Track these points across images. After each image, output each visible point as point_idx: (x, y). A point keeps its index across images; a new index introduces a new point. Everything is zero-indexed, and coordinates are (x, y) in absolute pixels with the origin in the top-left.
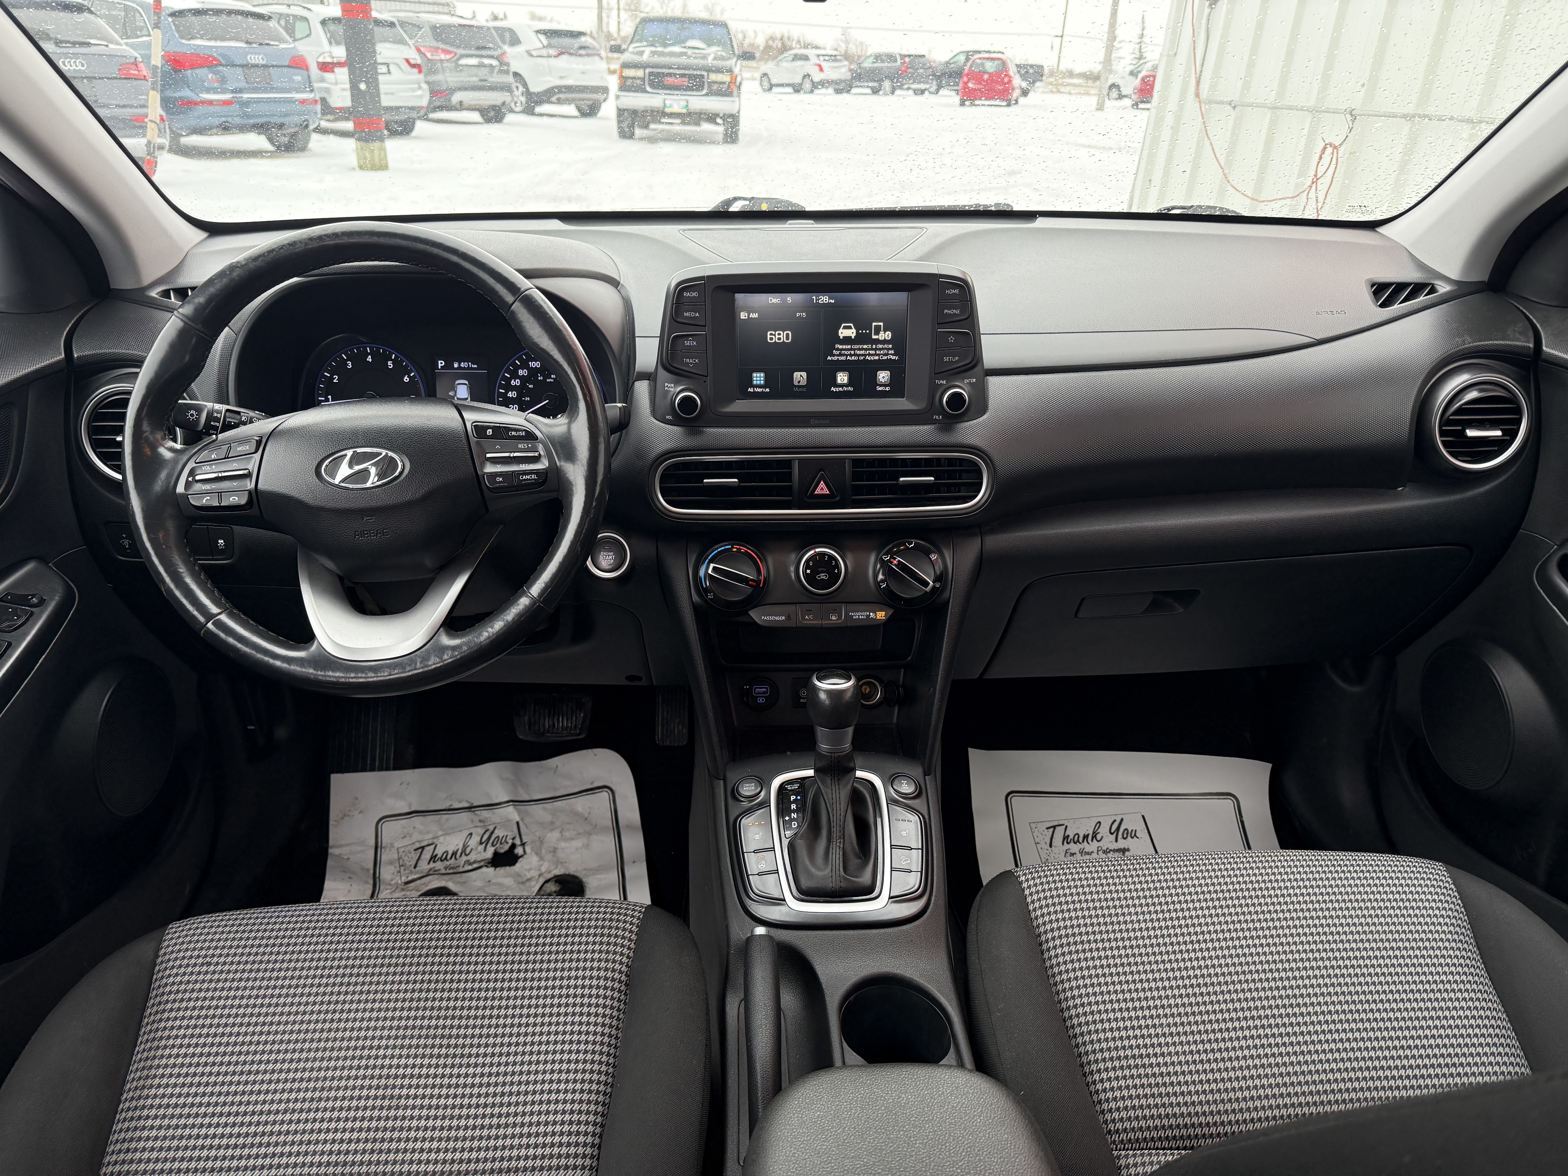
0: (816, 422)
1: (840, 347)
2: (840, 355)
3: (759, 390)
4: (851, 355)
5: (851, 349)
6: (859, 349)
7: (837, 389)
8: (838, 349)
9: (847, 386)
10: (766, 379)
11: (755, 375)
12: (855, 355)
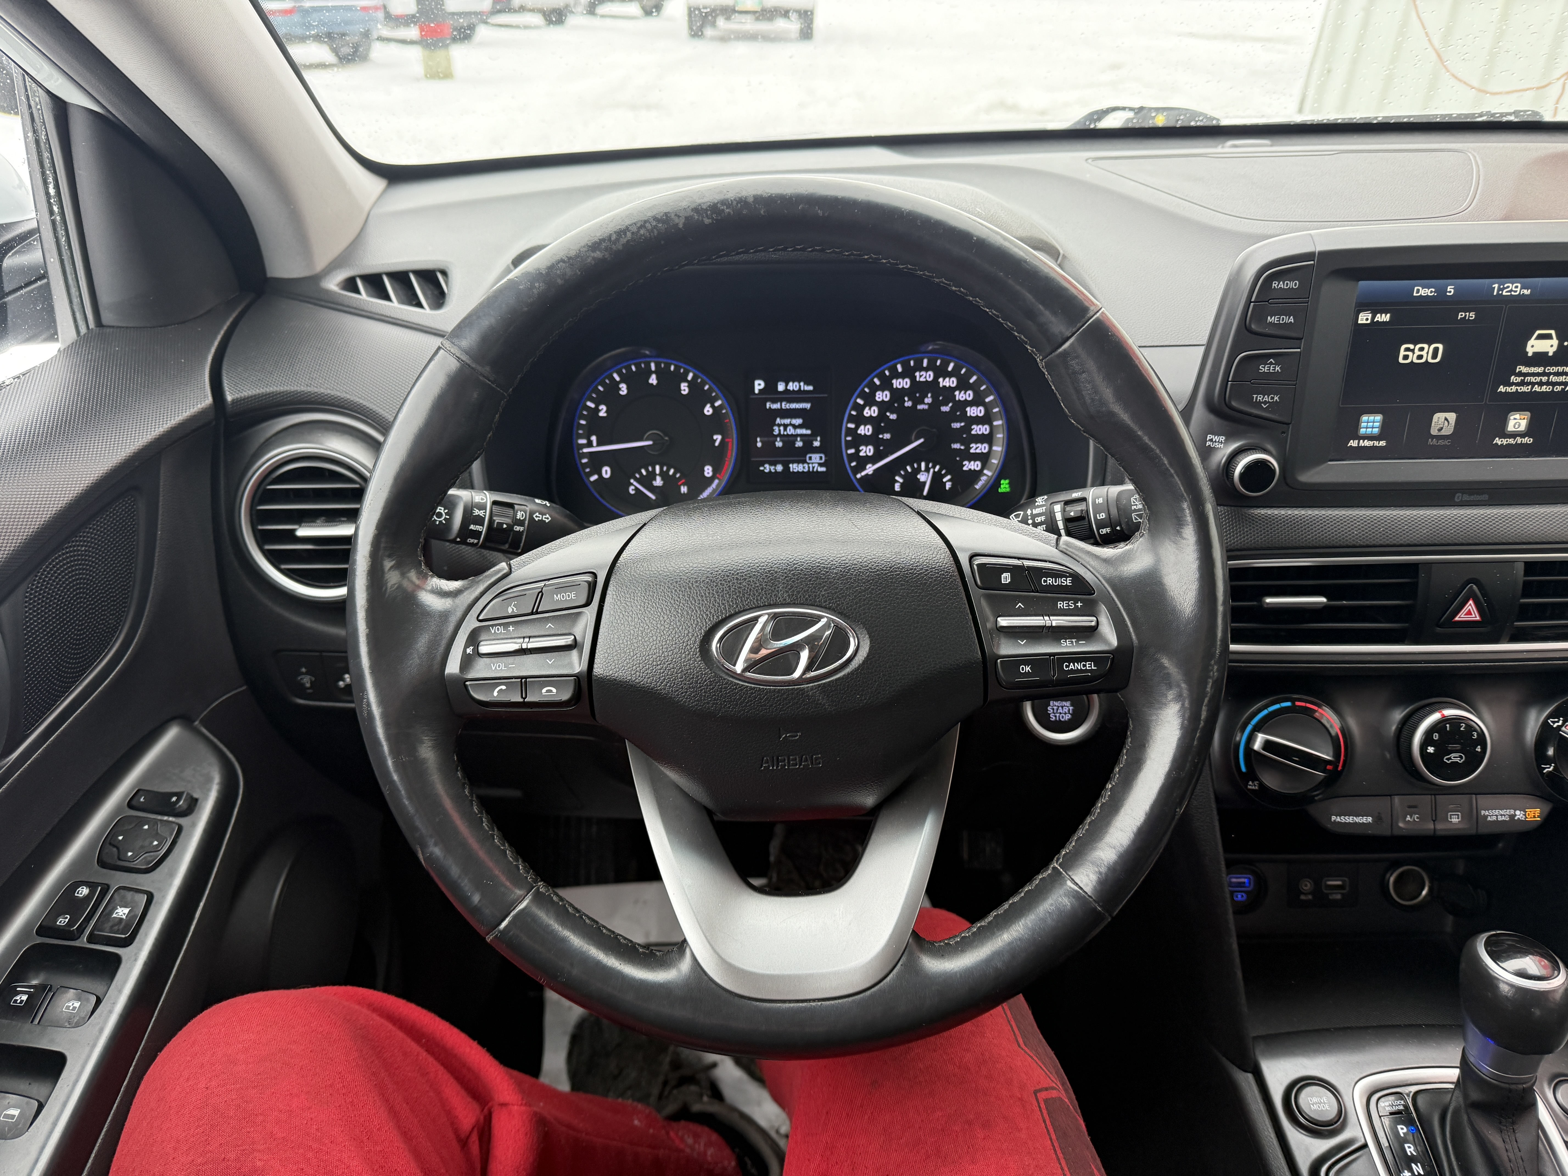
0: (1466, 497)
1: (1524, 369)
2: (1522, 383)
3: (1367, 443)
4: (1541, 384)
5: (1544, 374)
6: (1557, 374)
7: (1505, 442)
8: (1520, 374)
9: (1522, 435)
10: (1384, 426)
11: (1365, 418)
12: (1548, 383)
